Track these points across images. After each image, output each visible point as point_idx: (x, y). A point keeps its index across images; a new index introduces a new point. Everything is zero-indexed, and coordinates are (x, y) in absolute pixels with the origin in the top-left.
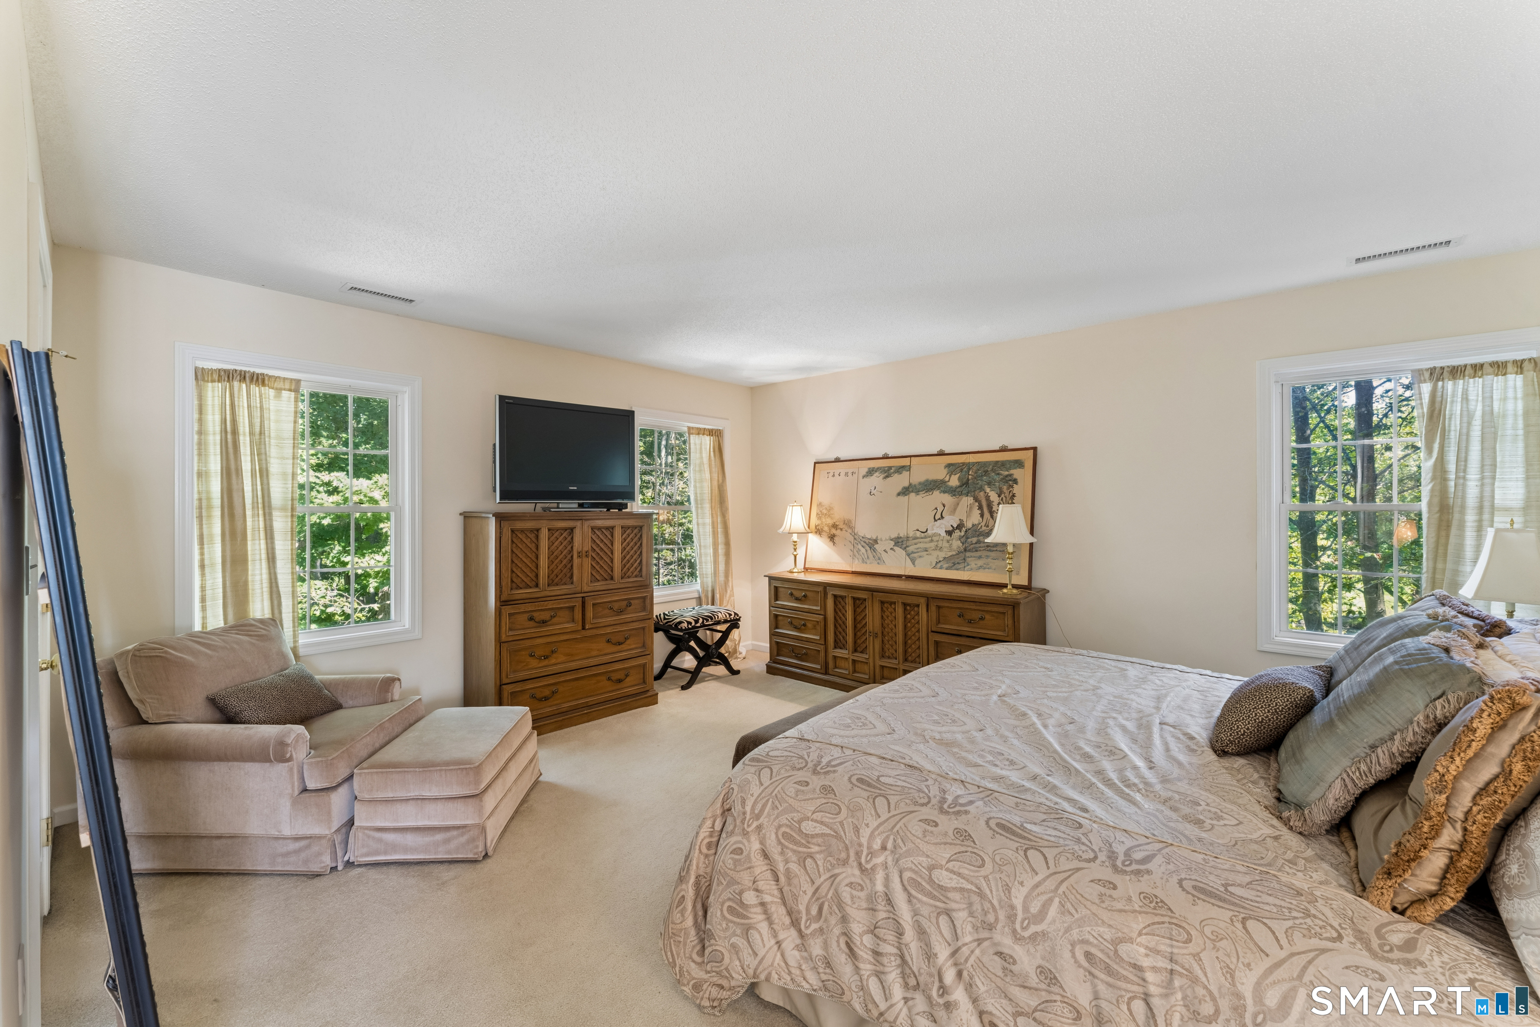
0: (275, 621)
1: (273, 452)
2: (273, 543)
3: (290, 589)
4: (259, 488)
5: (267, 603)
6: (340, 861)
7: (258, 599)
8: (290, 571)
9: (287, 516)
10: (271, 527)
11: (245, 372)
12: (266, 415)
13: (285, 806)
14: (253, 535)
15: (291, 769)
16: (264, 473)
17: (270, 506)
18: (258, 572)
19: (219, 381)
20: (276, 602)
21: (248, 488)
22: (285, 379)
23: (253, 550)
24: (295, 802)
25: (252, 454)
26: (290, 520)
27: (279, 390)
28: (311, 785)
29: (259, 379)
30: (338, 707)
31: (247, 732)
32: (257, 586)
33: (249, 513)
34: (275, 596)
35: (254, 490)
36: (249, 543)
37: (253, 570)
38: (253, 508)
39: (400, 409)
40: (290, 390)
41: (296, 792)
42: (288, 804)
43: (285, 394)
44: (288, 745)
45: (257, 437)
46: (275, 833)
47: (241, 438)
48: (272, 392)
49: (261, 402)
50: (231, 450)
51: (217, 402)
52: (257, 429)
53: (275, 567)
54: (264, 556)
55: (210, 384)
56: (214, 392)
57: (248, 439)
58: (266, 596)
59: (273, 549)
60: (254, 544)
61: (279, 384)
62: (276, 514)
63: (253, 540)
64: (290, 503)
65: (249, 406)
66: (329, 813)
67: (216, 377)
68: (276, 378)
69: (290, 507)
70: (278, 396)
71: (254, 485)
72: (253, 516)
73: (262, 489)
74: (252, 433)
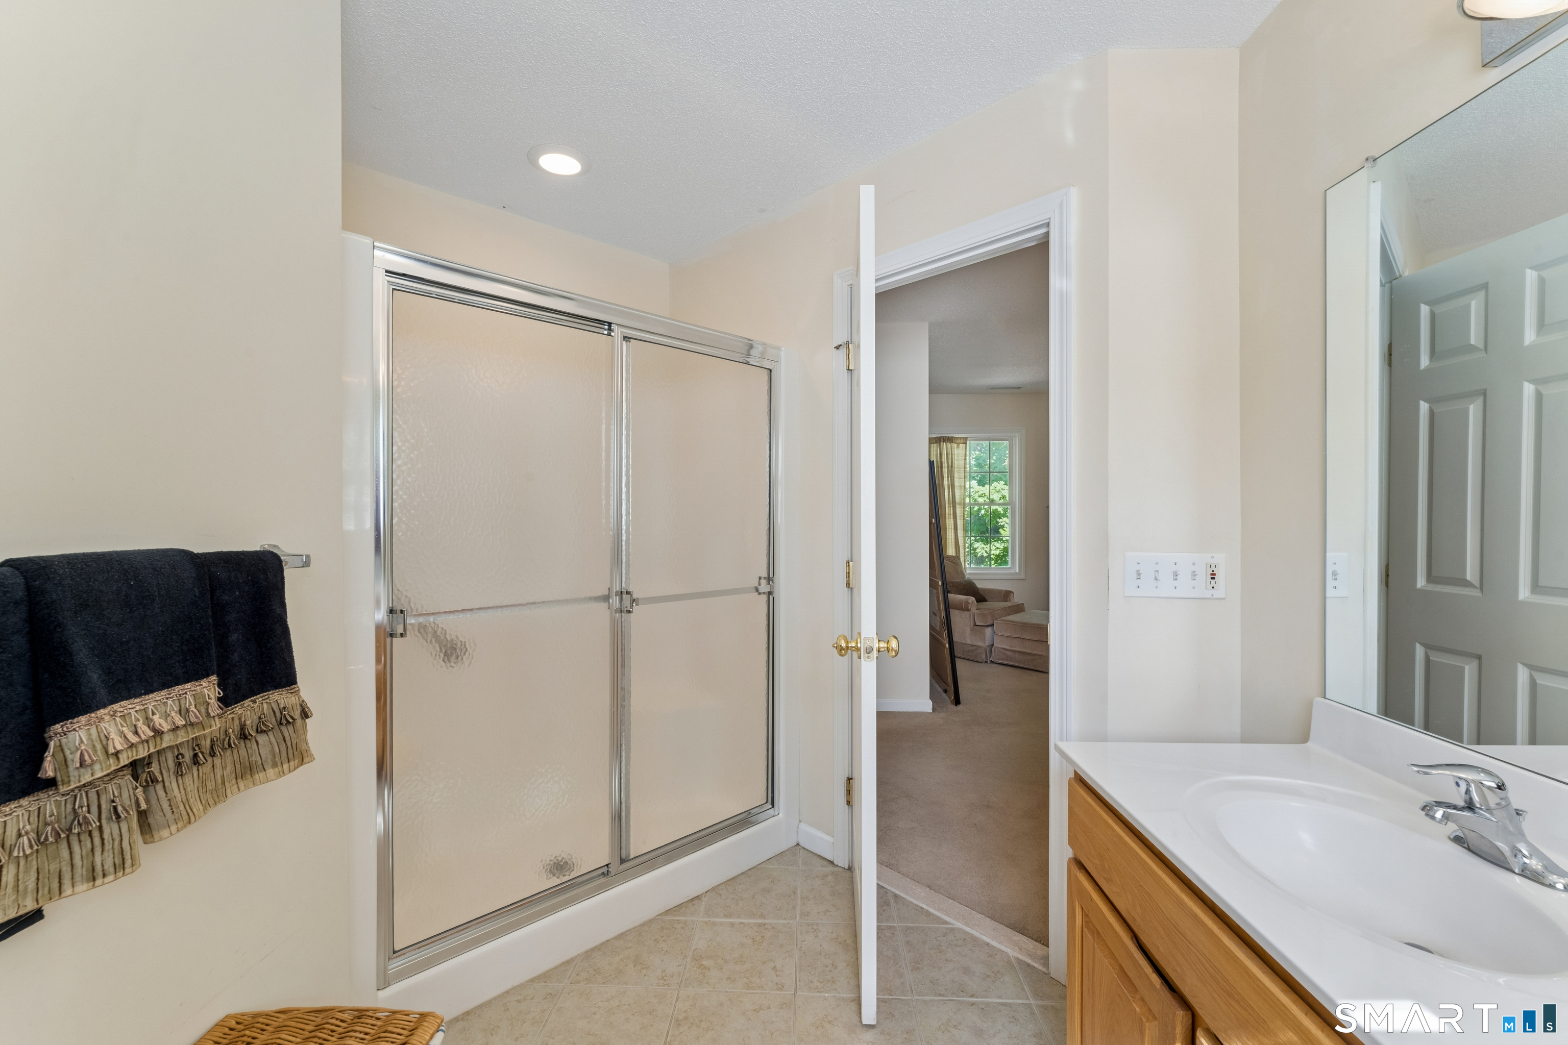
0: (958, 557)
1: (956, 475)
2: (956, 521)
3: (963, 545)
4: (951, 493)
5: (954, 550)
6: (988, 659)
7: (950, 548)
8: (963, 535)
9: (961, 508)
10: (956, 512)
11: (945, 437)
12: (953, 457)
13: (968, 632)
14: (948, 516)
15: (970, 615)
16: (952, 486)
17: (955, 502)
18: (950, 535)
19: (936, 443)
20: (958, 550)
21: (946, 494)
22: (961, 438)
23: (948, 524)
24: (972, 630)
25: (948, 477)
26: (963, 509)
27: (958, 444)
28: (977, 624)
29: (950, 440)
30: (986, 601)
31: (955, 596)
32: (950, 541)
33: (947, 506)
34: (957, 547)
35: (949, 495)
36: (947, 520)
37: (949, 531)
38: (948, 503)
39: (1014, 446)
40: (963, 443)
41: (972, 626)
42: (969, 629)
43: (961, 445)
44: (969, 603)
45: (950, 468)
46: (964, 642)
47: (944, 469)
48: (955, 445)
49: (951, 451)
50: (940, 476)
51: (935, 453)
52: (950, 465)
53: (957, 533)
54: (953, 527)
55: (932, 445)
56: (935, 447)
57: (946, 469)
58: (954, 547)
59: (957, 523)
60: (948, 521)
61: (958, 441)
62: (957, 506)
63: (948, 519)
64: (963, 501)
65: (947, 454)
66: (984, 637)
67: (934, 441)
68: (957, 438)
69: (963, 503)
70: (958, 447)
71: (949, 492)
72: (948, 507)
73: (952, 494)
74: (948, 467)
